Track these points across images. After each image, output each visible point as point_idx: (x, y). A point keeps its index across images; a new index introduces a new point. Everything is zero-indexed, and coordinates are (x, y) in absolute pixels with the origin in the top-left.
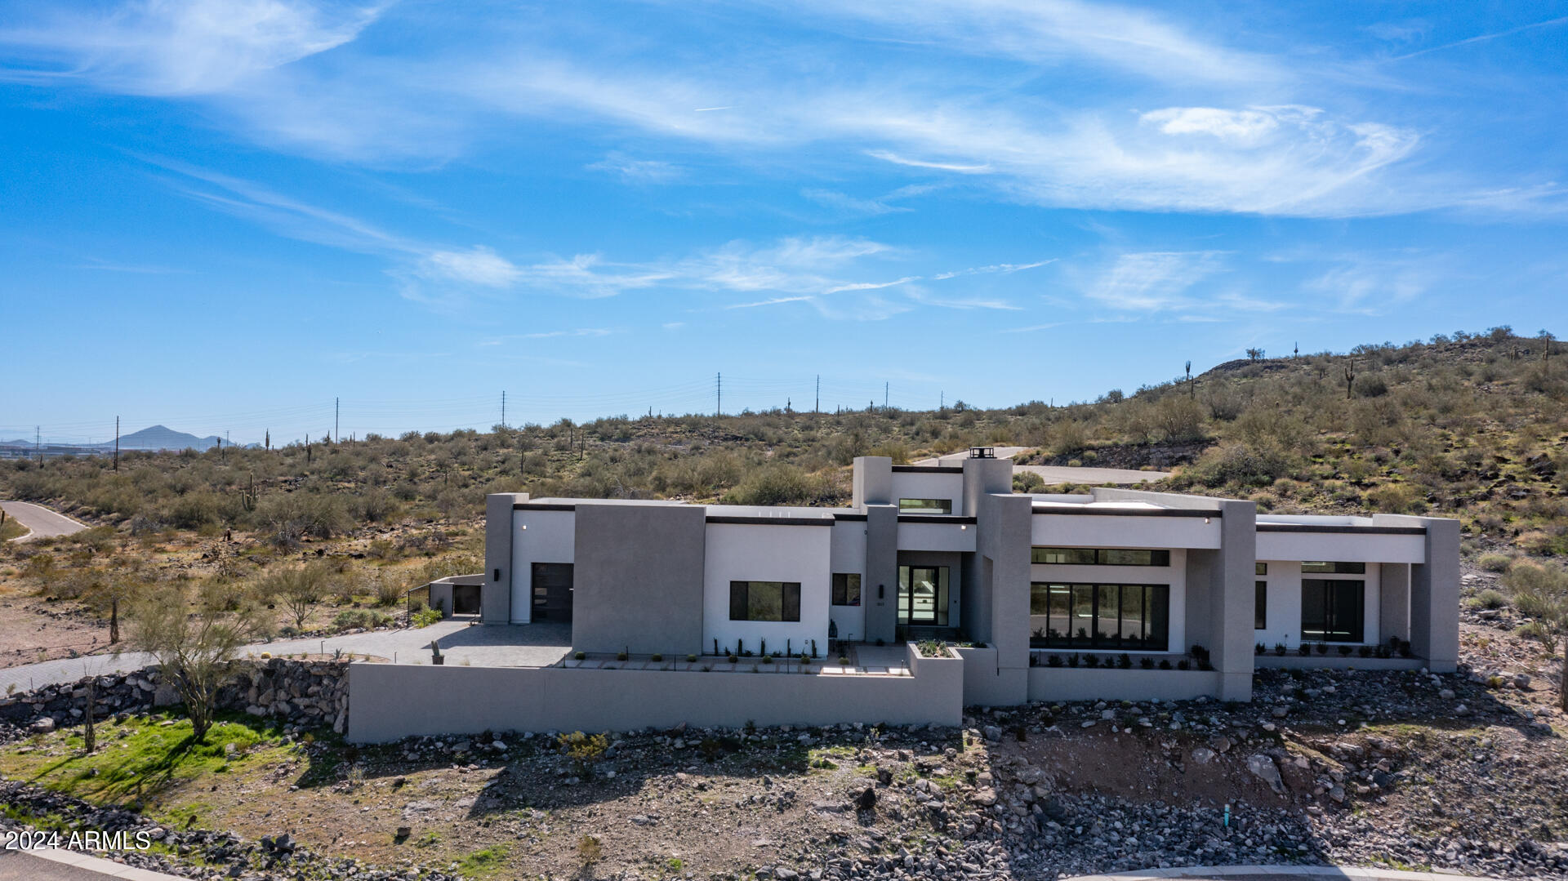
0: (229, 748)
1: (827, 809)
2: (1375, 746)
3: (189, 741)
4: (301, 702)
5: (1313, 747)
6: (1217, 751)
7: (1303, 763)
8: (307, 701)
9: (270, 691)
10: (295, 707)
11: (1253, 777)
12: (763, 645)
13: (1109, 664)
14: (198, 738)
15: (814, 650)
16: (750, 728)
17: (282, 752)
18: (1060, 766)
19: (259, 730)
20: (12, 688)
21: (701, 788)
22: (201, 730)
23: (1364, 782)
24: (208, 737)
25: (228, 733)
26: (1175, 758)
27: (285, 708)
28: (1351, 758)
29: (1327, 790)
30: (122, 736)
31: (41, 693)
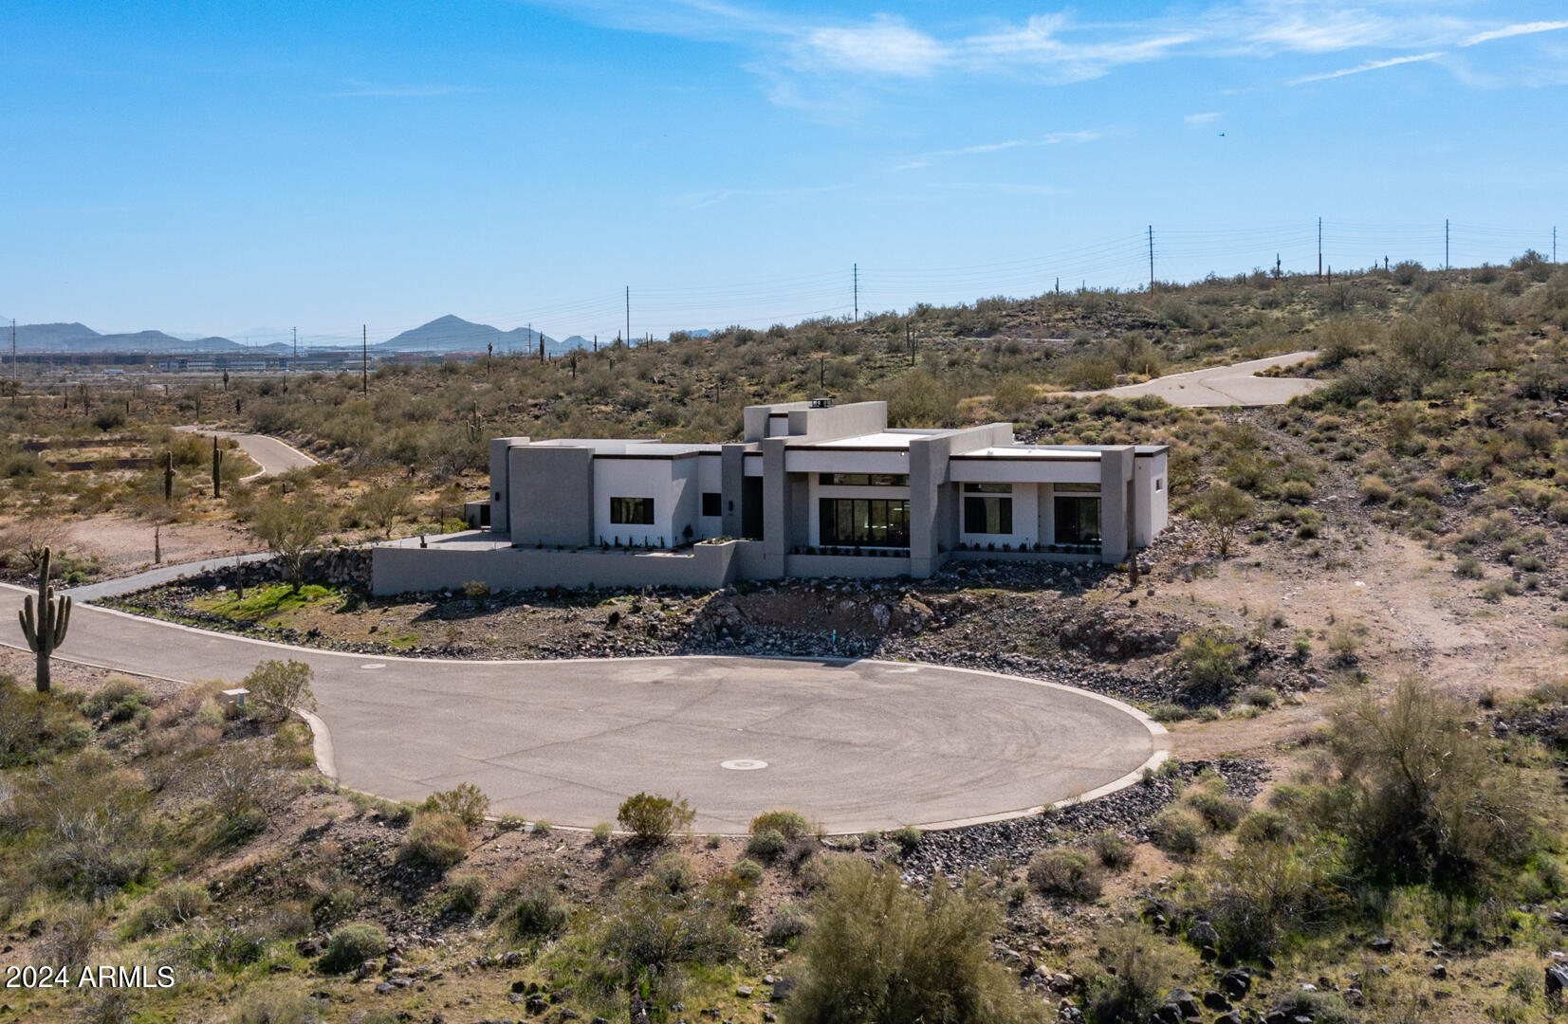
0: (311, 597)
1: (590, 622)
2: (960, 601)
3: (290, 593)
4: (355, 574)
5: (923, 602)
6: (857, 602)
7: (907, 609)
8: (357, 573)
9: (340, 568)
10: (351, 577)
11: (872, 616)
12: (631, 540)
13: (847, 553)
14: (296, 592)
15: (662, 543)
16: (592, 587)
17: (337, 599)
18: (758, 609)
19: (328, 589)
20: (203, 568)
21: (534, 612)
22: (297, 588)
23: (938, 621)
24: (300, 592)
25: (310, 590)
26: (831, 607)
27: (347, 578)
28: (942, 608)
29: (913, 625)
30: (259, 593)
31: (219, 571)
